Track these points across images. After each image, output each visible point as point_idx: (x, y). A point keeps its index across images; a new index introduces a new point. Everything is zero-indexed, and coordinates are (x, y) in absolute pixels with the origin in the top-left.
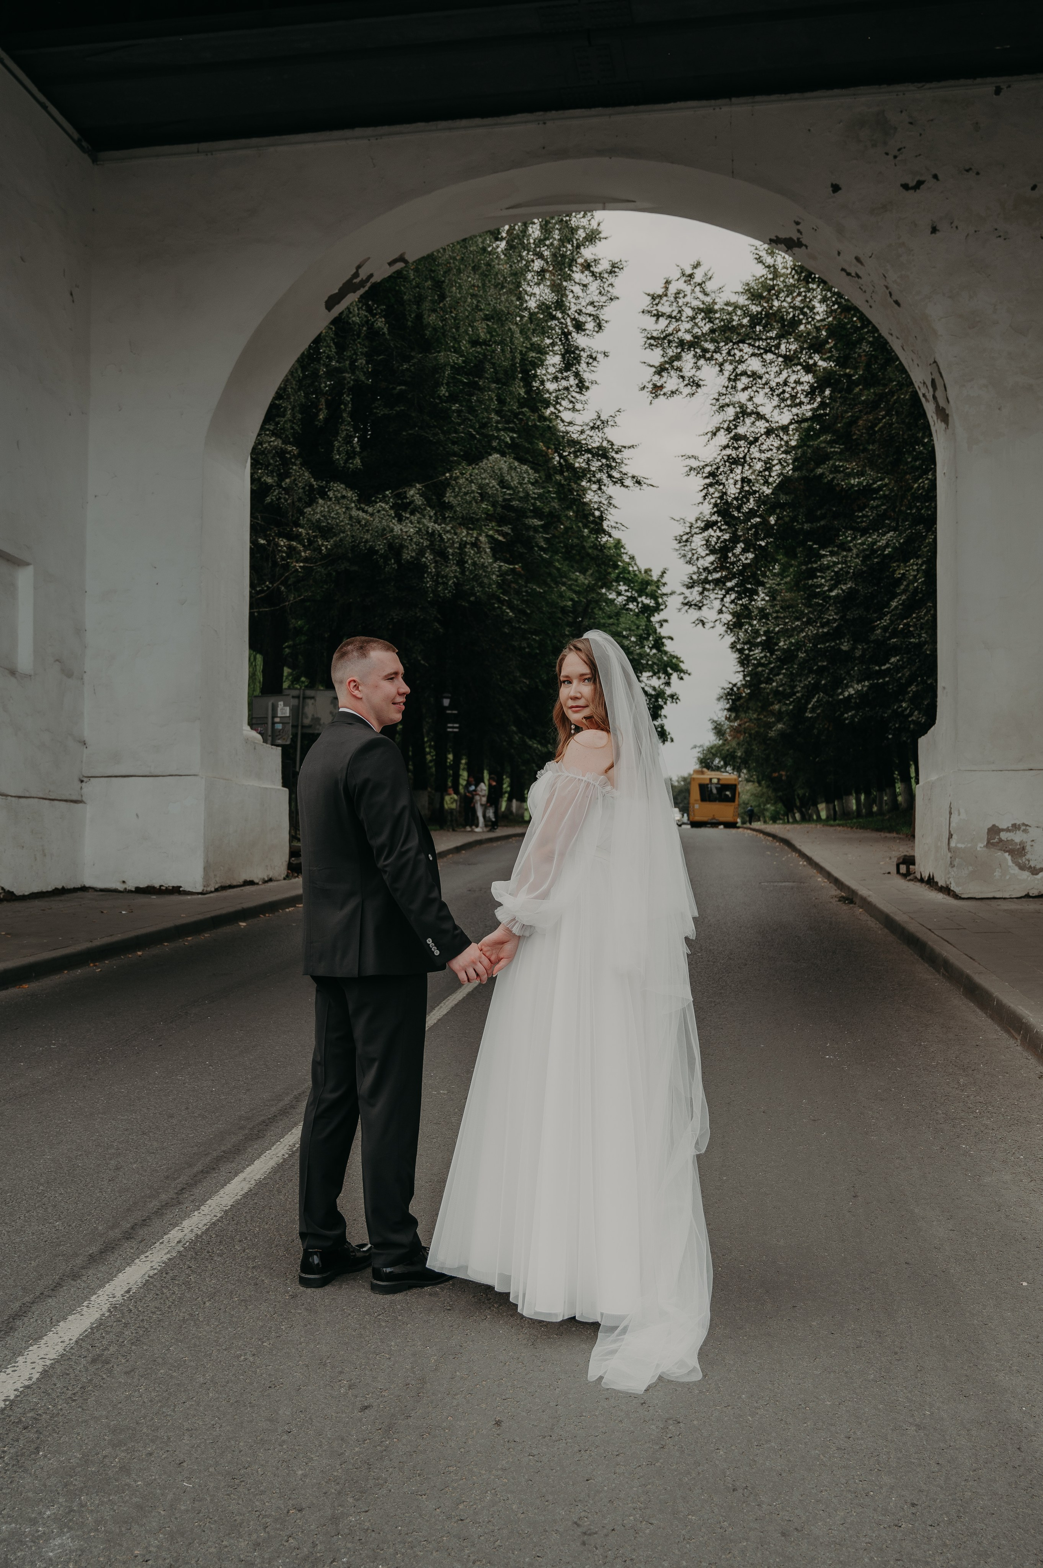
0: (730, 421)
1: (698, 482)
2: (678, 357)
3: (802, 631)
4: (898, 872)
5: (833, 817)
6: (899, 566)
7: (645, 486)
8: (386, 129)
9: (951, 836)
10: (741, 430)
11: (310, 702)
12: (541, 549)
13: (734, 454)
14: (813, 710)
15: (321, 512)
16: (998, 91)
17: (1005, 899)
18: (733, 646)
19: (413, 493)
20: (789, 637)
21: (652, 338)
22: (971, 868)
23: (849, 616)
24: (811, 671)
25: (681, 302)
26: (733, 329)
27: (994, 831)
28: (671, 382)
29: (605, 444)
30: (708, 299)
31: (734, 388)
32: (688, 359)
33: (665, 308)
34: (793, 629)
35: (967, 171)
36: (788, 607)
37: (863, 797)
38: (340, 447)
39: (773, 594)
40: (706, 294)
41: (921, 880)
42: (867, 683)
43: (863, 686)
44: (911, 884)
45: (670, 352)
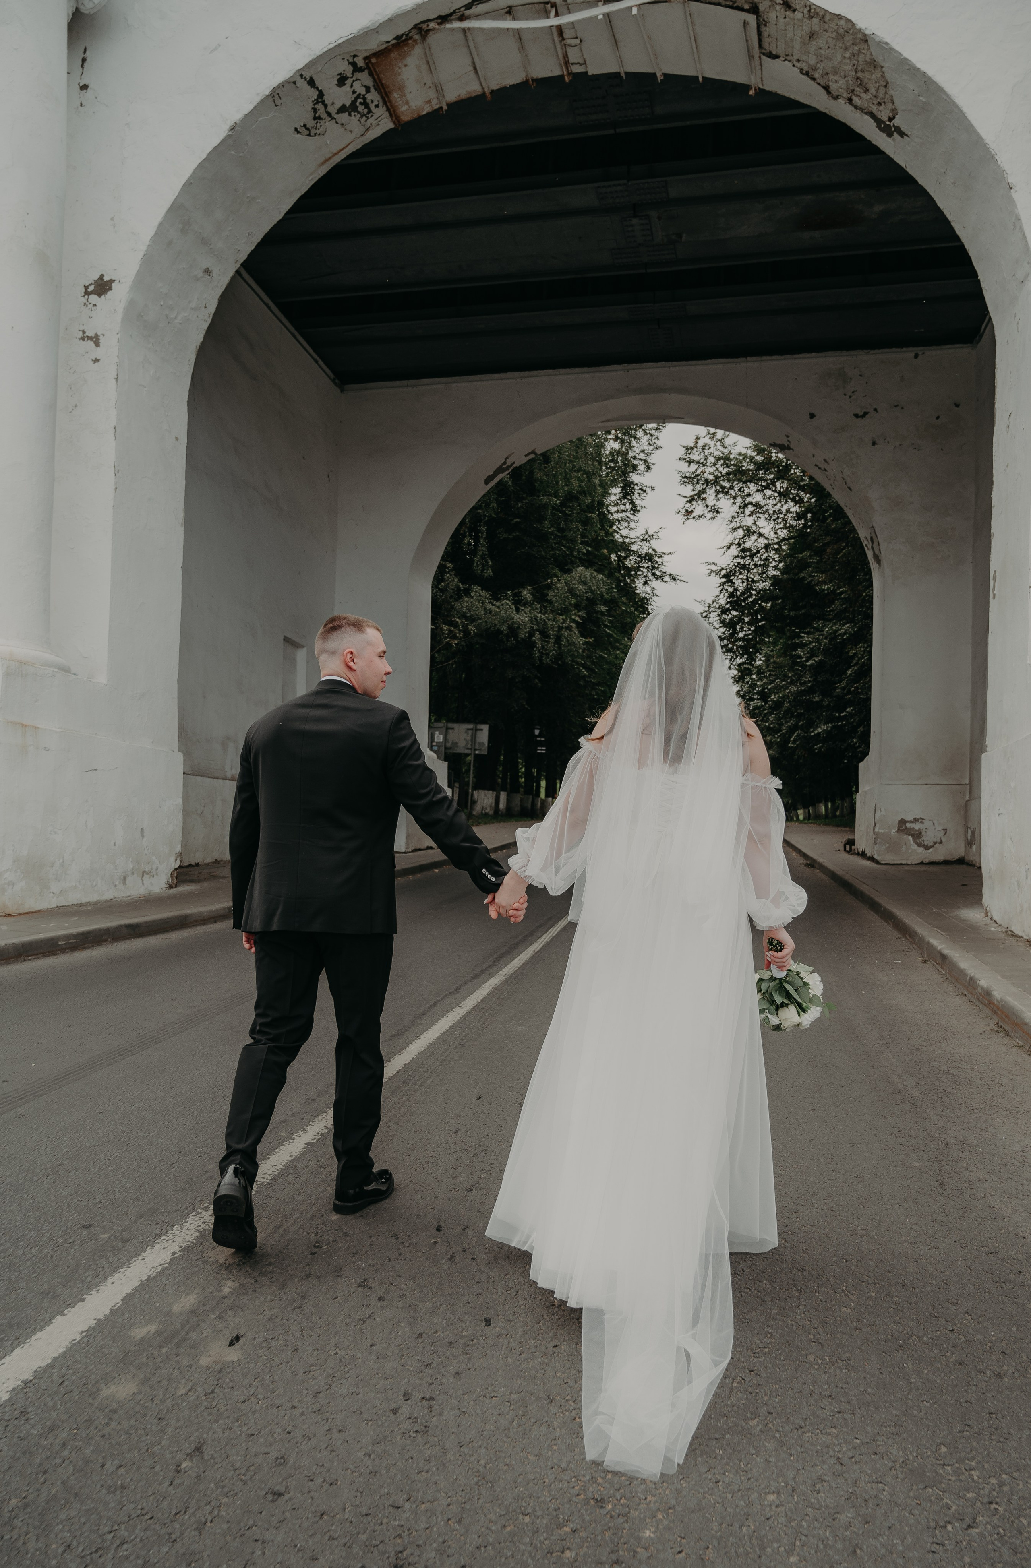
0: (740, 539)
1: (717, 580)
2: (703, 491)
3: (787, 688)
4: (845, 850)
5: (808, 818)
6: (852, 648)
7: (678, 581)
8: (527, 373)
9: (875, 825)
10: (748, 545)
11: (450, 731)
12: (606, 626)
13: (742, 561)
14: (794, 741)
15: (467, 606)
16: (916, 356)
17: (908, 864)
18: (738, 693)
19: (526, 594)
20: (778, 693)
21: (686, 477)
22: (887, 845)
23: (820, 679)
24: (792, 716)
25: (706, 452)
26: (744, 473)
27: (902, 822)
28: (699, 508)
29: (650, 551)
30: (726, 451)
31: (743, 513)
32: (711, 492)
33: (695, 457)
34: (782, 687)
35: (896, 406)
36: (778, 668)
37: (830, 805)
38: (478, 562)
39: (768, 657)
40: (725, 447)
41: (858, 854)
42: (830, 725)
43: (828, 727)
44: (852, 857)
45: (699, 487)
